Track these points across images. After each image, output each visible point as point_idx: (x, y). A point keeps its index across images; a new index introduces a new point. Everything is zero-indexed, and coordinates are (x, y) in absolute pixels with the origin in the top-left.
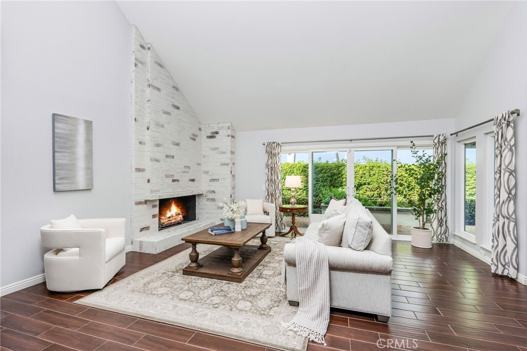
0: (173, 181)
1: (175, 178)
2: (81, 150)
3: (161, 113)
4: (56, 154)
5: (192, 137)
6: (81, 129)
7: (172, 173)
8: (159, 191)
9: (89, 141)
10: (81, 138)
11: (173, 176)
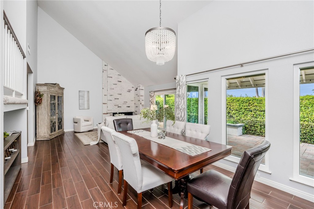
0: (118, 107)
1: (119, 106)
2: (86, 99)
3: (113, 85)
4: (80, 101)
5: (128, 91)
6: (86, 93)
7: (118, 104)
8: (111, 110)
9: (88, 96)
10: (86, 96)
11: (118, 105)
